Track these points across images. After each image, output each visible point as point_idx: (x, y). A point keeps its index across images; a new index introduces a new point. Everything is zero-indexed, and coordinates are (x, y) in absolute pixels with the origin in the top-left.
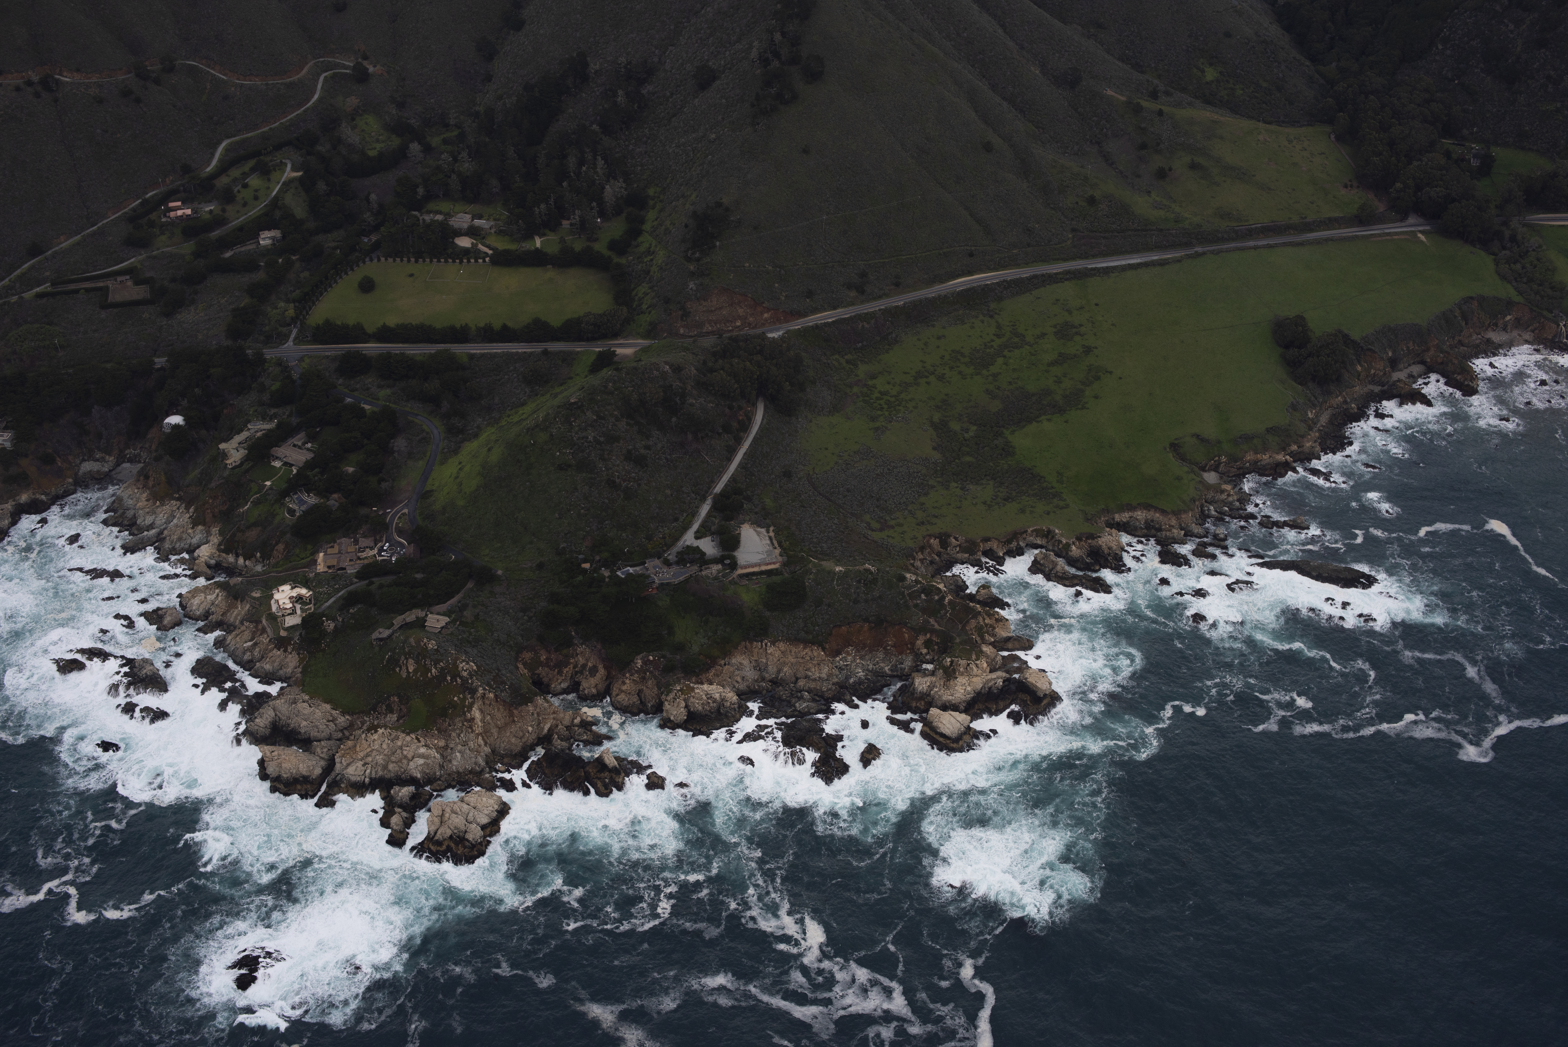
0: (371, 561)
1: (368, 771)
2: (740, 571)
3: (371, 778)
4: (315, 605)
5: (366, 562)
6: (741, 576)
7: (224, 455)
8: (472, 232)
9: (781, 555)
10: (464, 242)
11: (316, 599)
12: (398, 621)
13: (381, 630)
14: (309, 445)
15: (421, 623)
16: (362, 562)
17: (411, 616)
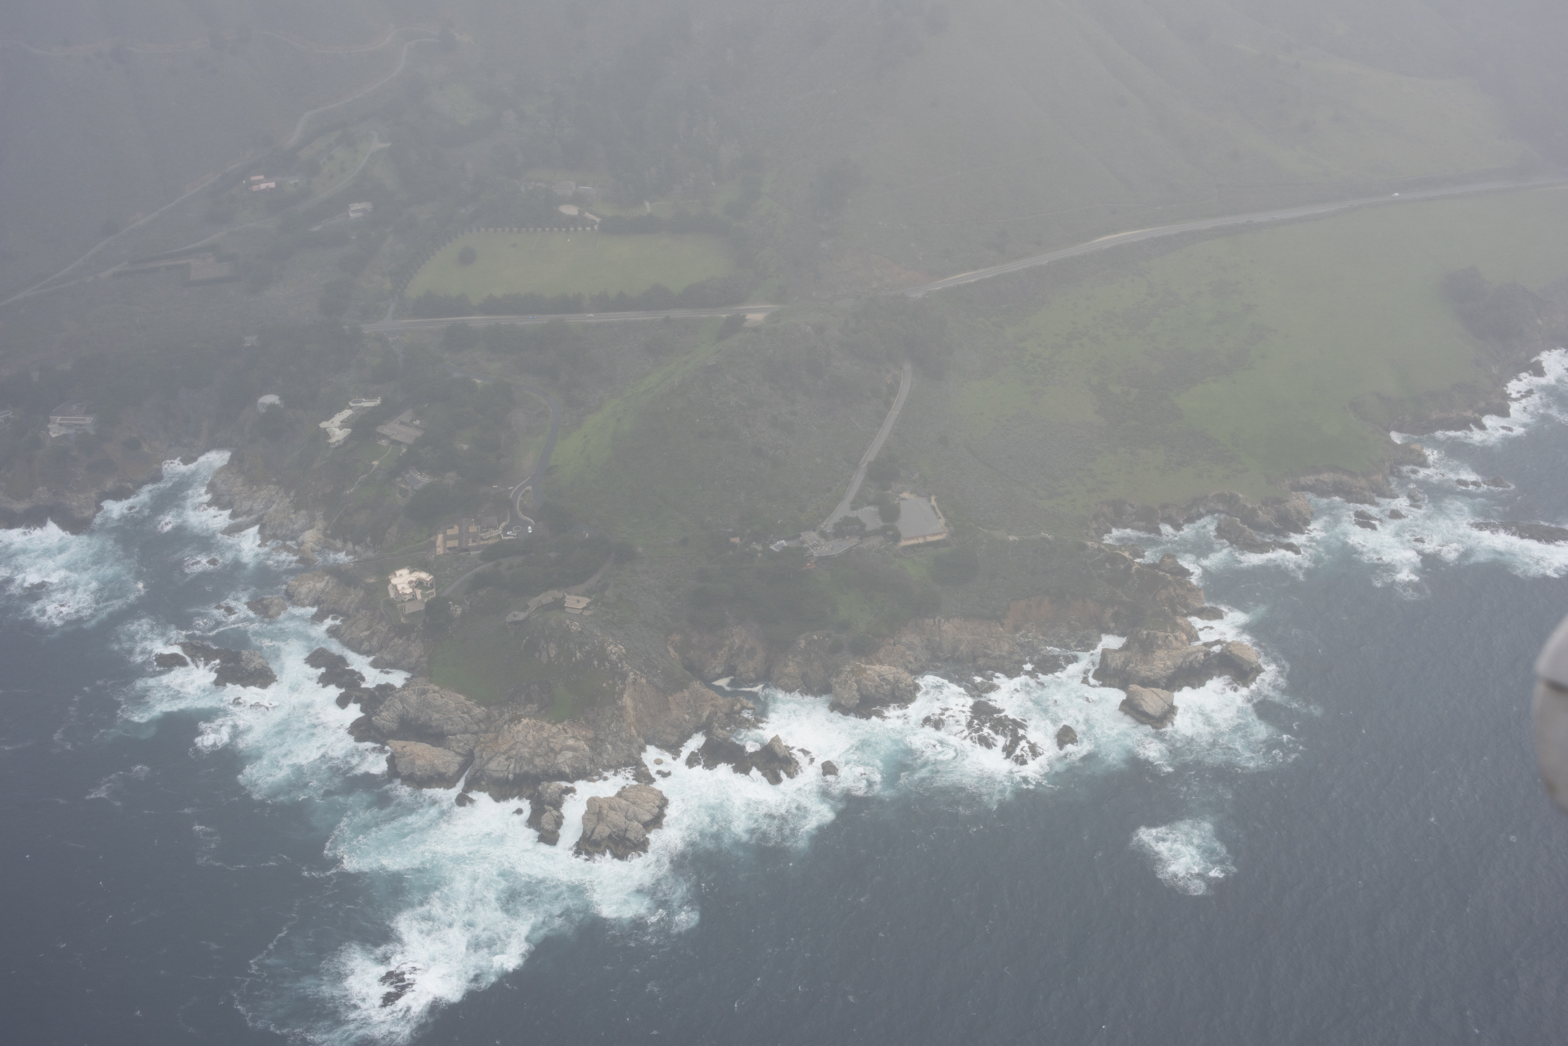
0: (497, 540)
1: (512, 766)
2: (903, 543)
3: (515, 774)
4: (437, 589)
5: (491, 542)
6: (906, 548)
7: (326, 434)
8: (577, 200)
9: (946, 525)
10: (570, 210)
11: (437, 583)
12: (534, 602)
13: (516, 613)
14: (418, 422)
15: (559, 605)
16: (486, 542)
17: (547, 597)
